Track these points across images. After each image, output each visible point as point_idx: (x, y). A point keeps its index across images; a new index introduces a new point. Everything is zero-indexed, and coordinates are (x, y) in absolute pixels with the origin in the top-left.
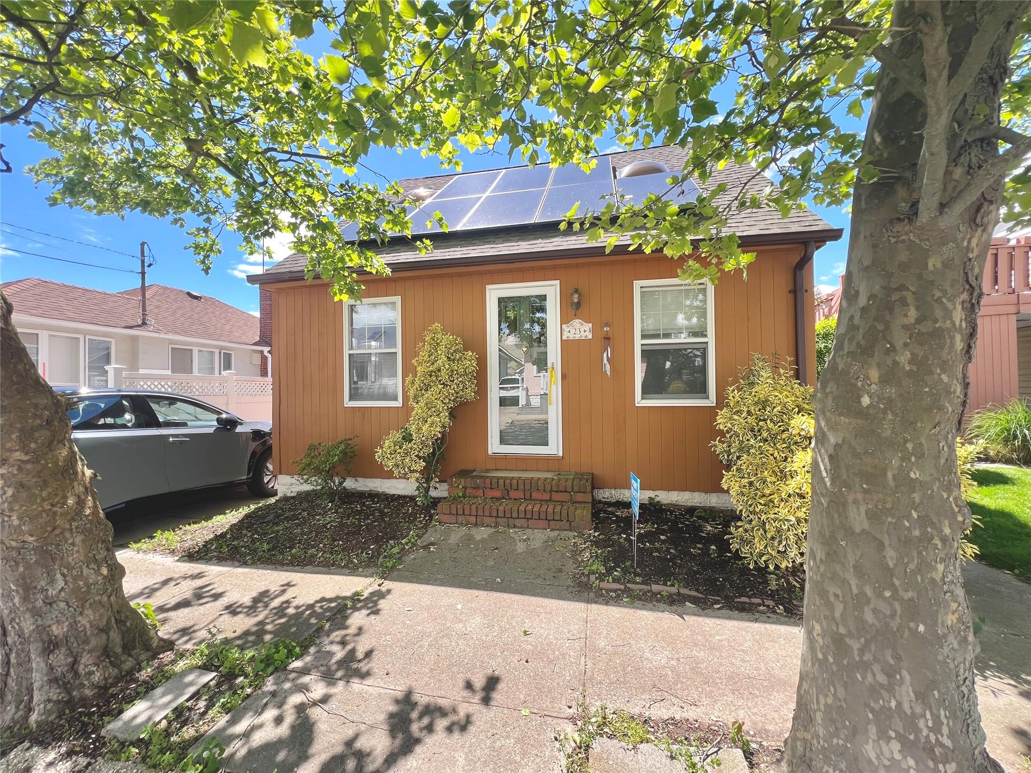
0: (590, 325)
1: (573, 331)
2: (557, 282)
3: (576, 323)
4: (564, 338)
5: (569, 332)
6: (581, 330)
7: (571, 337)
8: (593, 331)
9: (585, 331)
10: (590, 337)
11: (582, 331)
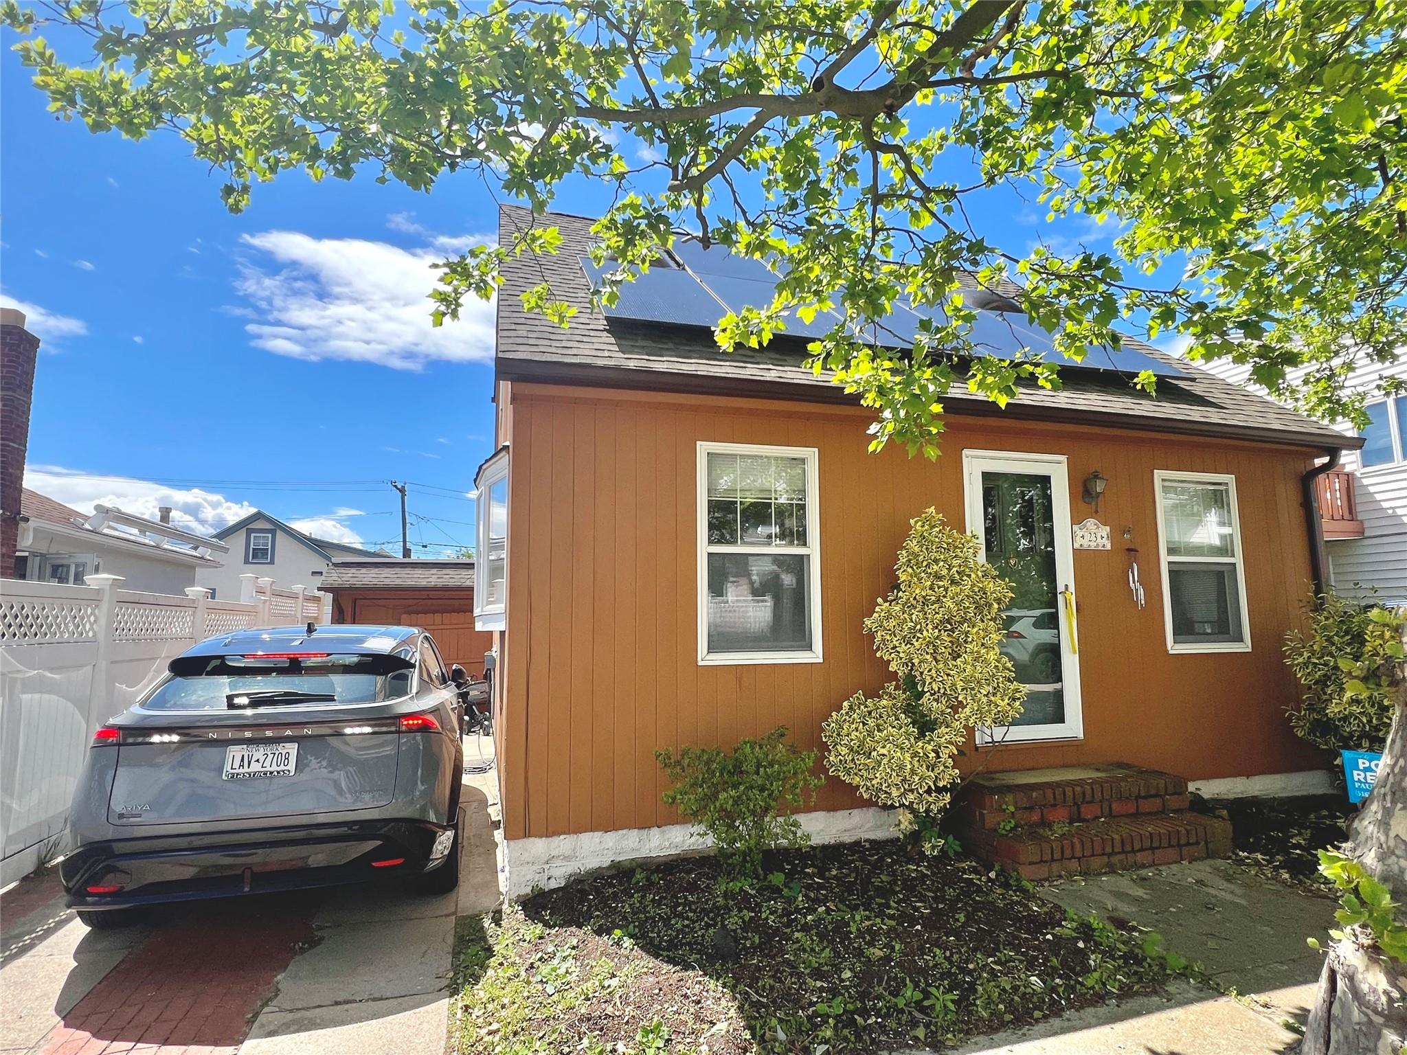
0: (1108, 528)
1: (1087, 536)
2: (1063, 458)
3: (1091, 523)
4: (1077, 546)
5: (1083, 537)
6: (1097, 536)
7: (1086, 543)
8: (1111, 537)
9: (1102, 538)
10: (1109, 547)
11: (1099, 538)
